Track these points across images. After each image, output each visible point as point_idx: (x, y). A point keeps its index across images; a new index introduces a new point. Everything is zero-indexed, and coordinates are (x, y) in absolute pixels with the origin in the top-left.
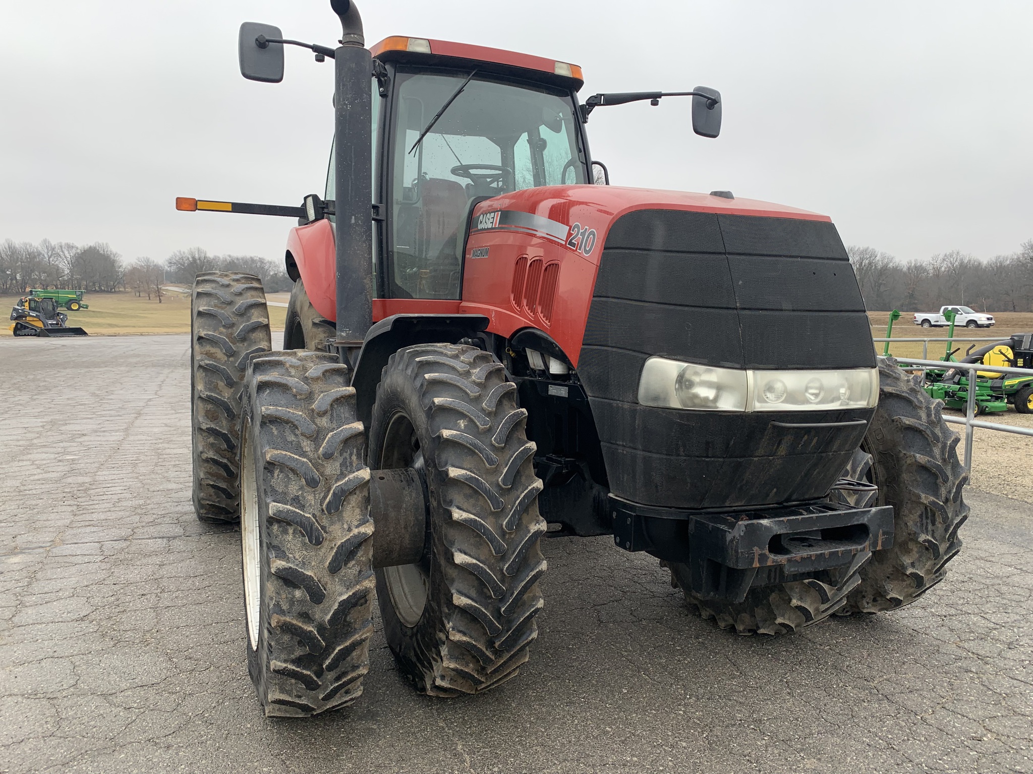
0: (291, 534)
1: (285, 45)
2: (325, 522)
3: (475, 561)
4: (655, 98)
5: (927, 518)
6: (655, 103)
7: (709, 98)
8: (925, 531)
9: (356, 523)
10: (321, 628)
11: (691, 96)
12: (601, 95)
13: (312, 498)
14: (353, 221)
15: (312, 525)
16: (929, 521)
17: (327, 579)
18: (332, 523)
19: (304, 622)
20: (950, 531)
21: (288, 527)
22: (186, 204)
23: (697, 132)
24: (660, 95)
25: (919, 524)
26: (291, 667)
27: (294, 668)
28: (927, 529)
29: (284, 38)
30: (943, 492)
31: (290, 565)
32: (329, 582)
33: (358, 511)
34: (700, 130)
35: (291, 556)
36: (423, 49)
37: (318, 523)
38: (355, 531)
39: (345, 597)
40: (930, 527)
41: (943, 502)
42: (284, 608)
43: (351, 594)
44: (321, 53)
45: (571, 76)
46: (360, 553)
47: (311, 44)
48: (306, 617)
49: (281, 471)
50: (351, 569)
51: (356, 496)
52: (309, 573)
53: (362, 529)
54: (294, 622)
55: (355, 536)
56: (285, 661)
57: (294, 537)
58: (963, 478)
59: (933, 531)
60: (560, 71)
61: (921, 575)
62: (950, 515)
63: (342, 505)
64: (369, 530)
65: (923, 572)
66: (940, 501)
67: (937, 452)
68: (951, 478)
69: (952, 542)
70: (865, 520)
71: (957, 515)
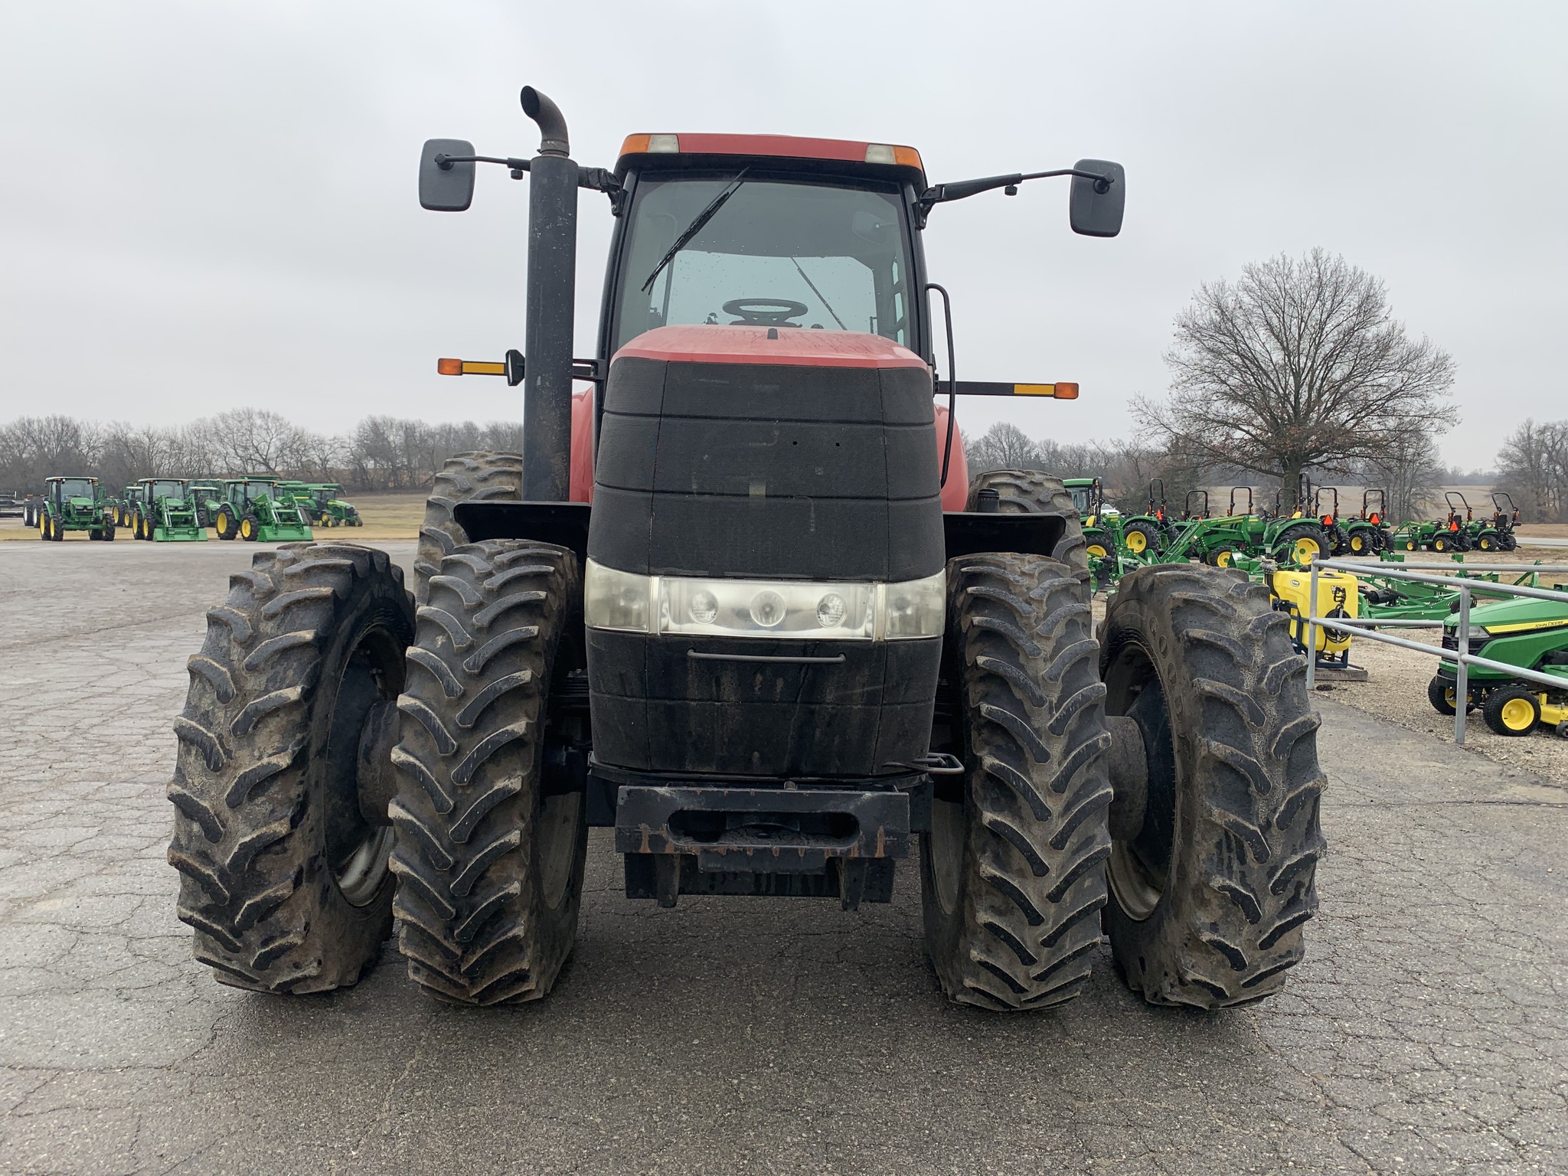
0: (193, 755)
1: (477, 162)
2: (232, 745)
3: (410, 817)
4: (1010, 184)
5: (1230, 850)
6: (1011, 192)
7: (1096, 178)
8: (1226, 872)
9: (270, 751)
10: (222, 875)
11: (1071, 176)
12: (942, 186)
13: (223, 716)
14: (539, 383)
15: (213, 746)
16: (1233, 855)
17: (227, 813)
18: (240, 748)
19: (202, 863)
20: (1276, 878)
21: (191, 747)
22: (452, 367)
23: (1076, 229)
24: (1019, 179)
25: (1216, 859)
26: (197, 916)
27: (201, 918)
28: (1230, 867)
29: (477, 154)
30: (1261, 808)
31: (185, 791)
32: (231, 819)
33: (277, 737)
34: (1079, 227)
35: (190, 781)
36: (669, 147)
37: (222, 746)
38: (265, 760)
39: (247, 839)
40: (1236, 865)
41: (1260, 827)
42: (183, 842)
43: (254, 836)
44: (518, 167)
45: (895, 163)
46: (274, 789)
47: (506, 158)
48: (205, 857)
49: (200, 681)
50: (261, 806)
51: (278, 719)
52: (205, 804)
53: (274, 760)
54: (190, 861)
55: (263, 766)
56: (192, 909)
57: (196, 759)
58: (1305, 789)
59: (1243, 873)
60: (875, 157)
61: (1232, 946)
62: (1278, 851)
63: (255, 728)
64: (284, 761)
65: (1237, 942)
66: (1253, 824)
67: (1257, 741)
68: (1281, 787)
69: (1293, 897)
70: (851, 808)
71: (1294, 852)
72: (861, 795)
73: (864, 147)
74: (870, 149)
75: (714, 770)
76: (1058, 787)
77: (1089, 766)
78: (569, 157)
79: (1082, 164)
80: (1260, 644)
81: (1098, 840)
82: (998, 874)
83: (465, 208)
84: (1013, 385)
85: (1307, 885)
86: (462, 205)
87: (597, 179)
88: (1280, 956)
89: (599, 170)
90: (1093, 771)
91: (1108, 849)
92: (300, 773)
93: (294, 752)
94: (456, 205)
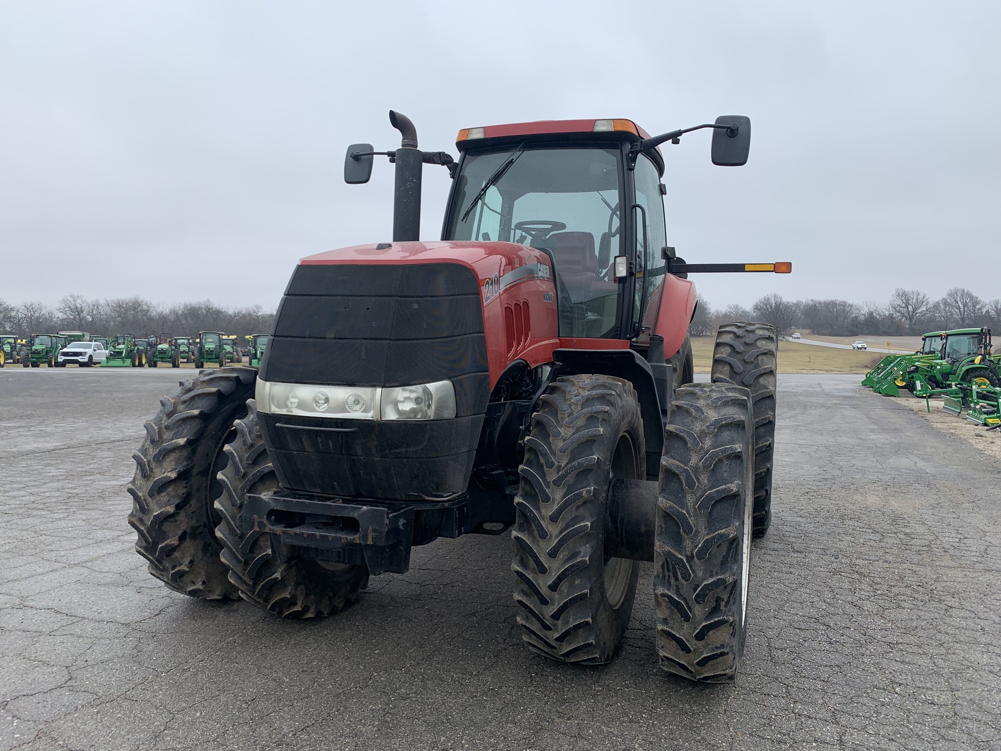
0: (139, 470)
1: (374, 155)
2: (153, 465)
3: (222, 508)
4: (674, 137)
5: (669, 570)
8: (666, 585)
9: (169, 470)
10: (148, 530)
13: (152, 451)
15: (145, 465)
16: (671, 574)
17: (149, 500)
18: (156, 467)
19: (141, 524)
20: (697, 592)
21: (138, 465)
23: (714, 162)
24: (680, 133)
25: (661, 576)
26: (142, 551)
27: (144, 552)
28: (669, 582)
29: (375, 151)
30: (688, 543)
31: (133, 487)
32: (150, 503)
33: (173, 463)
34: (717, 161)
35: (137, 482)
36: (480, 135)
37: (149, 466)
38: (166, 474)
39: (156, 513)
40: (673, 581)
41: (687, 556)
42: (134, 513)
43: (159, 512)
46: (170, 489)
47: (388, 152)
48: (141, 520)
50: (164, 497)
51: (175, 454)
52: (140, 494)
53: (169, 474)
54: (136, 522)
55: (164, 478)
56: (141, 547)
57: (139, 472)
58: (718, 534)
59: (677, 586)
60: (600, 128)
61: (677, 635)
62: (700, 574)
63: (164, 457)
64: (173, 475)
65: (682, 633)
66: (681, 555)
67: (690, 499)
68: (703, 531)
69: (715, 608)
70: (356, 515)
71: (712, 576)
72: (361, 508)
73: (593, 122)
74: (598, 123)
75: (319, 491)
76: (554, 519)
77: (578, 507)
78: (418, 149)
79: (719, 120)
80: (711, 436)
81: (582, 554)
82: (520, 570)
83: (367, 181)
84: (744, 265)
85: (725, 600)
86: (365, 179)
87: (438, 158)
88: (717, 648)
89: (440, 153)
90: (581, 511)
91: (585, 561)
92: (185, 482)
93: (179, 471)
94: (361, 180)
